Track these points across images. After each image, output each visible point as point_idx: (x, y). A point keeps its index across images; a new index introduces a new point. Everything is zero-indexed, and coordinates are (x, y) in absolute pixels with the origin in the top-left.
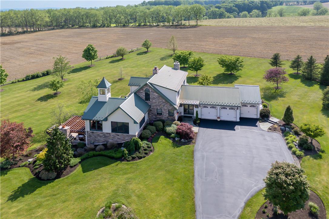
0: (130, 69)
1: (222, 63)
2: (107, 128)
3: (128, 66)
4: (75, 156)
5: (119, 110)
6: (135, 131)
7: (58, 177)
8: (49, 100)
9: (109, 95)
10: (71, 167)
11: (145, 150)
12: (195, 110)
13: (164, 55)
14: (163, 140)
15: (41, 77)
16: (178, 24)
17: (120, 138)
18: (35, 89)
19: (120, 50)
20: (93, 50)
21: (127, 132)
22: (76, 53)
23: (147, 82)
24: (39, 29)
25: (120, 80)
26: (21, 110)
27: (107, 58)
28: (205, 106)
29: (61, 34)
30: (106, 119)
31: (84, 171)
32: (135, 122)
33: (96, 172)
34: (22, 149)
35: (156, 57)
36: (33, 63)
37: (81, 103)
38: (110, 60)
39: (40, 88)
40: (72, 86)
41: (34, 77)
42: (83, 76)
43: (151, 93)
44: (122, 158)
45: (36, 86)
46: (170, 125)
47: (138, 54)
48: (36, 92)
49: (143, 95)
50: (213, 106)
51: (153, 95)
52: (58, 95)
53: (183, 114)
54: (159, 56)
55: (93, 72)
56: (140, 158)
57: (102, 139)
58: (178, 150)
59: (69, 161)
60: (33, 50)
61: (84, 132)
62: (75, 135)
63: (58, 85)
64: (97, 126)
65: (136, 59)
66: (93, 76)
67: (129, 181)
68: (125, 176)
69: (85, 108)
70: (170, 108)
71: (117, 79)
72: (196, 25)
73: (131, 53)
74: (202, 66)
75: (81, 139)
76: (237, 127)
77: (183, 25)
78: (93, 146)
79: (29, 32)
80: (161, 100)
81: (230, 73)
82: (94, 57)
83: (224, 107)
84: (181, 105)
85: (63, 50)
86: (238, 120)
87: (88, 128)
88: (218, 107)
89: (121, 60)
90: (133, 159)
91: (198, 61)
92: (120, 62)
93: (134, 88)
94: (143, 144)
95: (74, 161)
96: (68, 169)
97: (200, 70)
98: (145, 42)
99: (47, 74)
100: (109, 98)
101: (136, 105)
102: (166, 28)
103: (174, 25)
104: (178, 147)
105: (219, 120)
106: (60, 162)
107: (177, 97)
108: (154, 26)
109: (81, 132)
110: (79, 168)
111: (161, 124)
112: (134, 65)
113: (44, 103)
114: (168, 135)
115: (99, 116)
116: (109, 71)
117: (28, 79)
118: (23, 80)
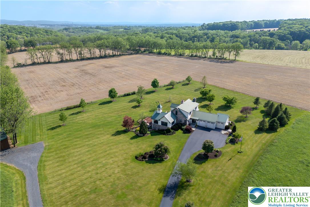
0: (175, 95)
1: (225, 99)
2: (160, 123)
3: (175, 93)
4: (149, 131)
5: (164, 117)
6: (170, 126)
7: (144, 136)
8: (136, 108)
9: (161, 111)
10: (147, 134)
11: (172, 133)
12: (197, 121)
13: (198, 87)
14: (180, 131)
15: (131, 95)
16: (221, 57)
17: (164, 127)
18: (130, 102)
19: (172, 83)
20: (157, 82)
21: (167, 126)
22: (148, 80)
23: (177, 108)
24: (123, 54)
25: (169, 101)
26: (126, 111)
27: (164, 86)
28: (201, 121)
29: (138, 61)
30: (159, 120)
31: (151, 136)
32: (170, 123)
33: (155, 136)
34: (132, 126)
35: (193, 88)
36: (125, 85)
37: (150, 111)
38: (166, 88)
39: (131, 101)
40: (146, 102)
41: (128, 95)
42: (151, 97)
43: (178, 112)
44: (164, 134)
45: (129, 100)
46: (184, 126)
47: (183, 85)
48: (130, 104)
49: (175, 112)
50: (204, 121)
51: (179, 113)
52: (140, 106)
53: (191, 123)
54: (194, 88)
55: (156, 95)
56: (170, 135)
57: (158, 127)
58: (184, 135)
59: (147, 132)
60: (123, 74)
61: (152, 124)
62: (148, 124)
63: (140, 102)
64: (156, 122)
65: (181, 88)
66: (156, 97)
67: (165, 140)
68: (164, 139)
69: (152, 114)
70: (185, 119)
71: (168, 101)
72: (234, 60)
73: (179, 84)
74: (213, 99)
75: (150, 126)
76: (212, 131)
77: (224, 59)
78: (154, 129)
79: (117, 55)
80: (182, 115)
81: (229, 105)
82: (157, 86)
83: (209, 122)
84: (191, 119)
85: (140, 77)
86: (214, 128)
87: (153, 122)
88: (206, 122)
89: (172, 88)
90: (168, 135)
91: (212, 97)
92: (171, 90)
93: (172, 109)
94: (172, 131)
95: (148, 132)
96: (146, 134)
97: (212, 101)
98: (188, 77)
99: (134, 93)
100: (161, 112)
101: (171, 116)
102: (210, 61)
103: (217, 58)
104: (184, 134)
105: (206, 127)
106: (144, 132)
107: (189, 115)
108: (203, 57)
109: (151, 123)
110: (150, 135)
111: (181, 125)
112: (178, 93)
113: (134, 109)
114: (182, 129)
115: (157, 119)
116: (164, 95)
117: (125, 95)
118: (123, 96)
